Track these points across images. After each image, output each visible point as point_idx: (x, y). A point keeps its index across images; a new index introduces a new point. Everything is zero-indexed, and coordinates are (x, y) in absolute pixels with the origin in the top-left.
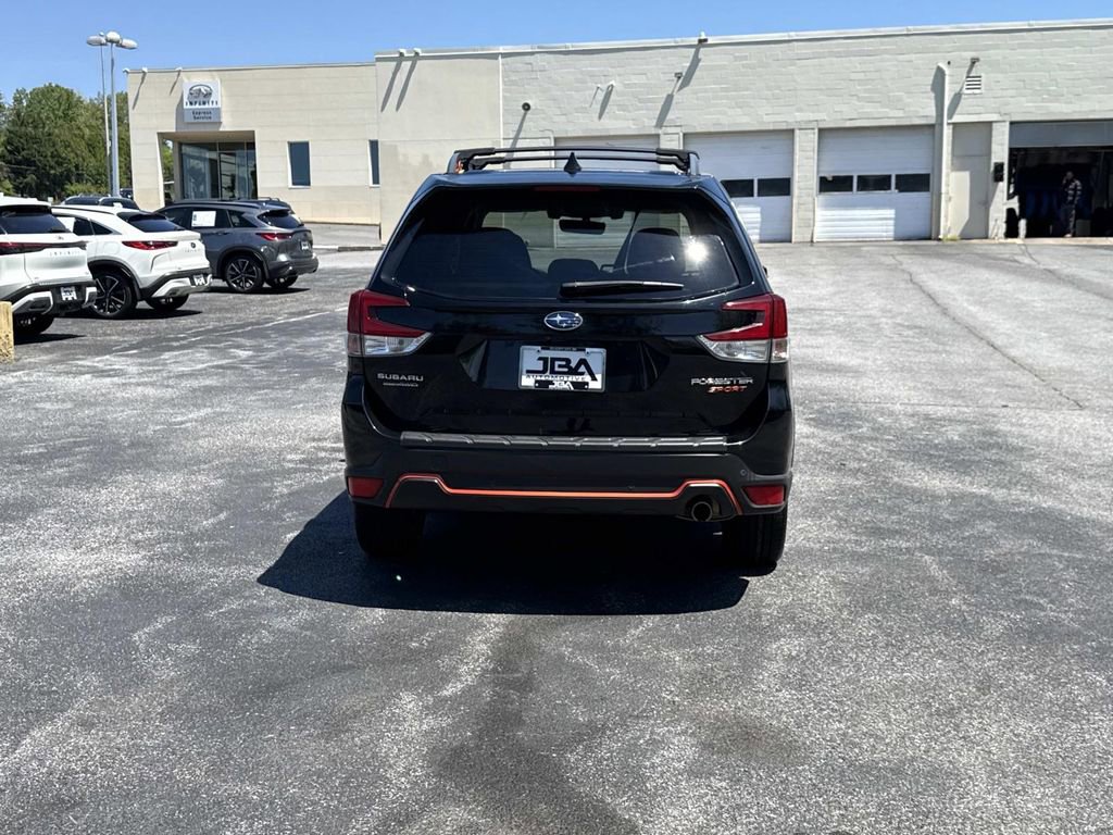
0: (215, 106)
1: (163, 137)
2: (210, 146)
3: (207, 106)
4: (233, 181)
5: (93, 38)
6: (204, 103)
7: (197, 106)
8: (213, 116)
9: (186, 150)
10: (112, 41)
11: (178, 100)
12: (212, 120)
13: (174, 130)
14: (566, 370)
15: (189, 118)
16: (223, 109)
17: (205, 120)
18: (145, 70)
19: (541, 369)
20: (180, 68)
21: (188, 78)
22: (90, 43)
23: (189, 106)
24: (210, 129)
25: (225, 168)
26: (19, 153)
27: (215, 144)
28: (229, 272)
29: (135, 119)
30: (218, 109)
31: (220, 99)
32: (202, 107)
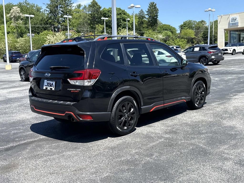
0: (237, 22)
1: (225, 30)
2: (237, 31)
3: (235, 22)
4: (243, 38)
5: (206, 10)
6: (235, 21)
7: (233, 22)
8: (237, 24)
9: (231, 32)
10: (210, 10)
11: (229, 21)
12: (236, 25)
13: (227, 28)
14: (50, 85)
15: (231, 25)
16: (239, 22)
17: (235, 25)
18: (222, 15)
19: (47, 85)
20: (230, 14)
21: (232, 16)
22: (205, 11)
23: (231, 22)
24: (236, 27)
25: (242, 36)
26: (206, 35)
27: (238, 30)
28: (201, 61)
29: (219, 26)
30: (238, 22)
31: (239, 20)
32: (234, 22)
